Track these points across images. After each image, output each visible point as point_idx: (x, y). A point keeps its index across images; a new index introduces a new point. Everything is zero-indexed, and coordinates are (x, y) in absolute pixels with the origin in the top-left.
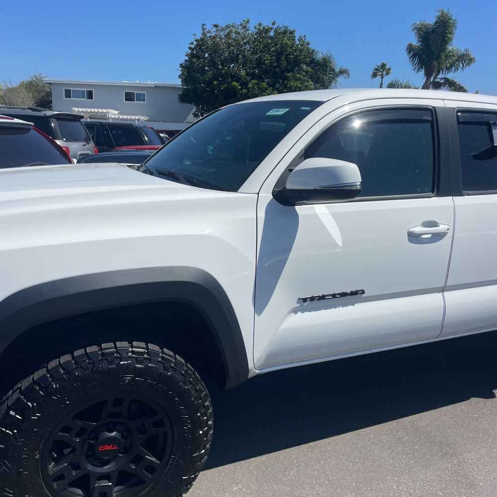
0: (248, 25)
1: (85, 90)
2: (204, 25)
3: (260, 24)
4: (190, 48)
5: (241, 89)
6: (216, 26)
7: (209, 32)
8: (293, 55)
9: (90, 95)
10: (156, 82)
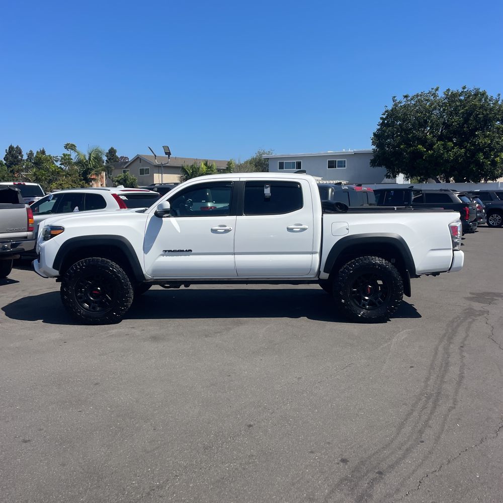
0: (437, 92)
1: (295, 161)
2: (394, 97)
3: (448, 90)
4: (382, 118)
5: (427, 151)
6: (406, 97)
7: (400, 102)
8: (483, 114)
9: (299, 165)
10: (355, 150)
